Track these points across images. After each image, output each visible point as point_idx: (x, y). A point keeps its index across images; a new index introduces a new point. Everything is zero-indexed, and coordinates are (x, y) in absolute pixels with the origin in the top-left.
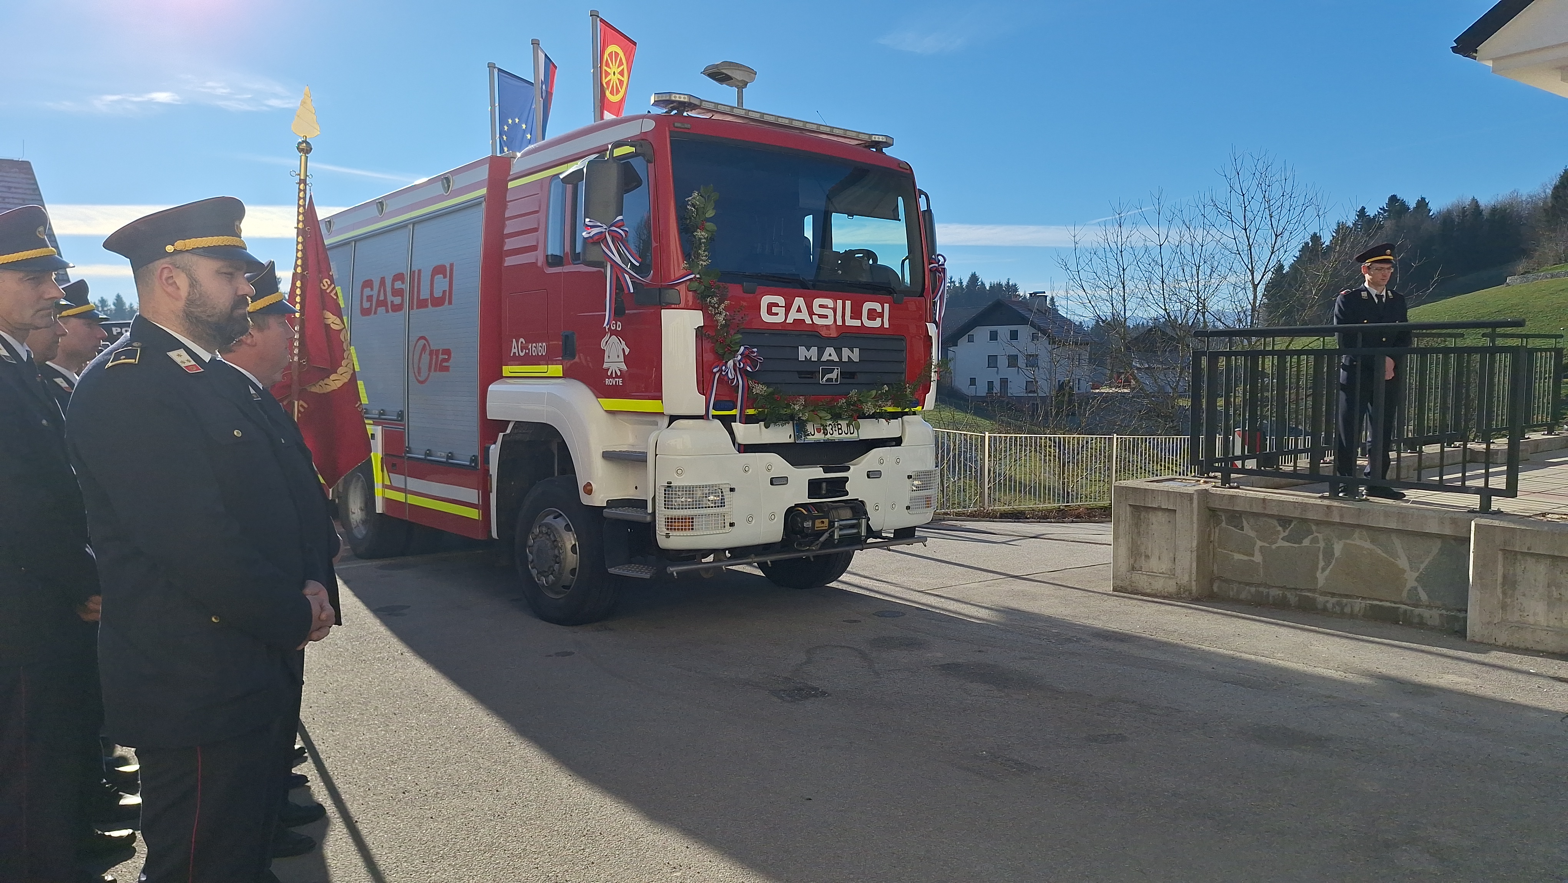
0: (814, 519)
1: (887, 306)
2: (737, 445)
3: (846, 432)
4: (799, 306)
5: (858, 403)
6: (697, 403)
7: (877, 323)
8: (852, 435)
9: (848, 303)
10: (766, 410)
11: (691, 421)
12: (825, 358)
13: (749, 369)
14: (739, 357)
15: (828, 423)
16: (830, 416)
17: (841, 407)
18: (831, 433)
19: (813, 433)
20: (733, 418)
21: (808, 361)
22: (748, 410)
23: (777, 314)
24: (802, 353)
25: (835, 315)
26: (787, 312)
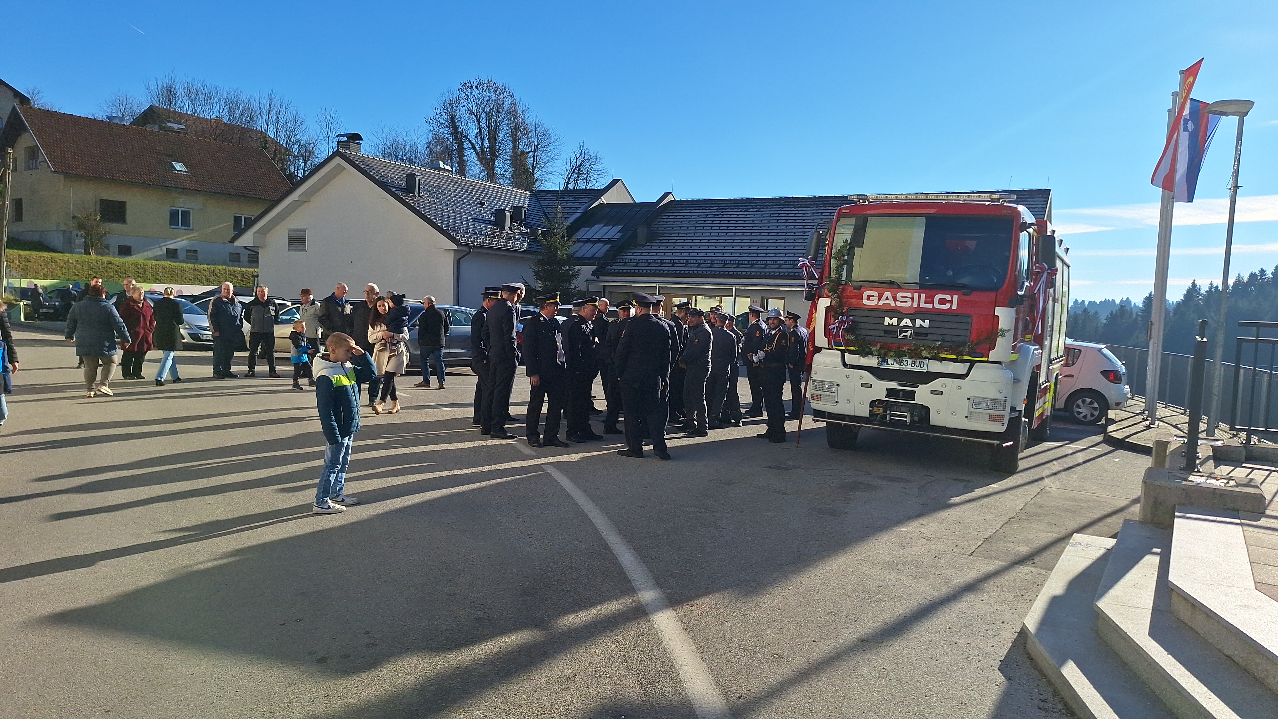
0: (874, 407)
1: (955, 297)
2: (846, 365)
3: (918, 366)
4: (887, 296)
7: (946, 306)
8: (921, 368)
9: (923, 295)
12: (903, 323)
16: (896, 356)
18: (906, 365)
19: (892, 364)
20: (845, 351)
21: (890, 325)
22: (849, 348)
23: (873, 300)
24: (887, 321)
25: (913, 301)
26: (879, 300)
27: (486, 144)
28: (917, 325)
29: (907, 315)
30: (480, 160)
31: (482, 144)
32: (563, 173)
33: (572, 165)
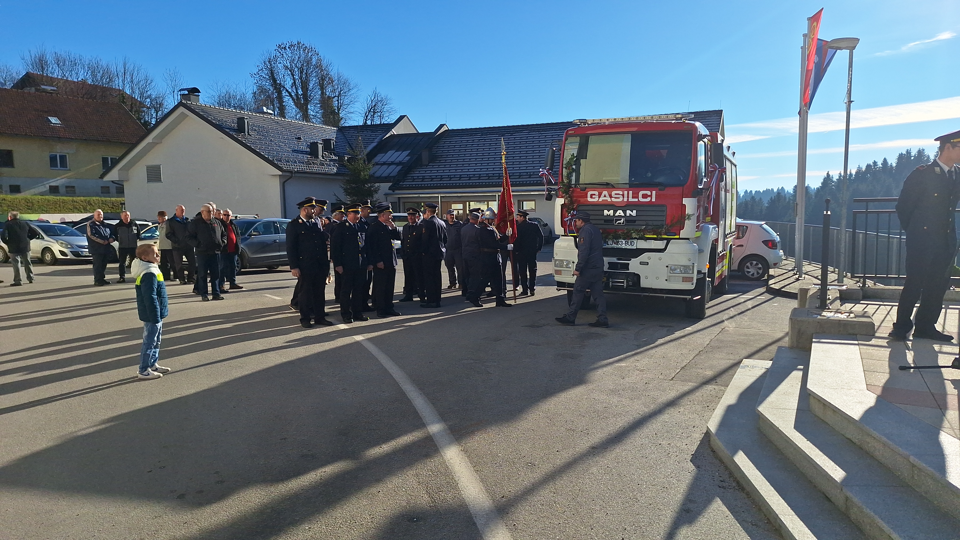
1: (654, 192)
3: (629, 245)
4: (605, 195)
7: (648, 200)
8: (632, 246)
12: (617, 214)
16: (614, 238)
18: (621, 244)
19: (611, 244)
21: (608, 216)
23: (595, 198)
24: (606, 212)
25: (623, 197)
26: (599, 197)
27: (300, 92)
28: (628, 215)
29: (620, 208)
30: (296, 104)
31: (297, 92)
32: (362, 112)
33: (368, 106)
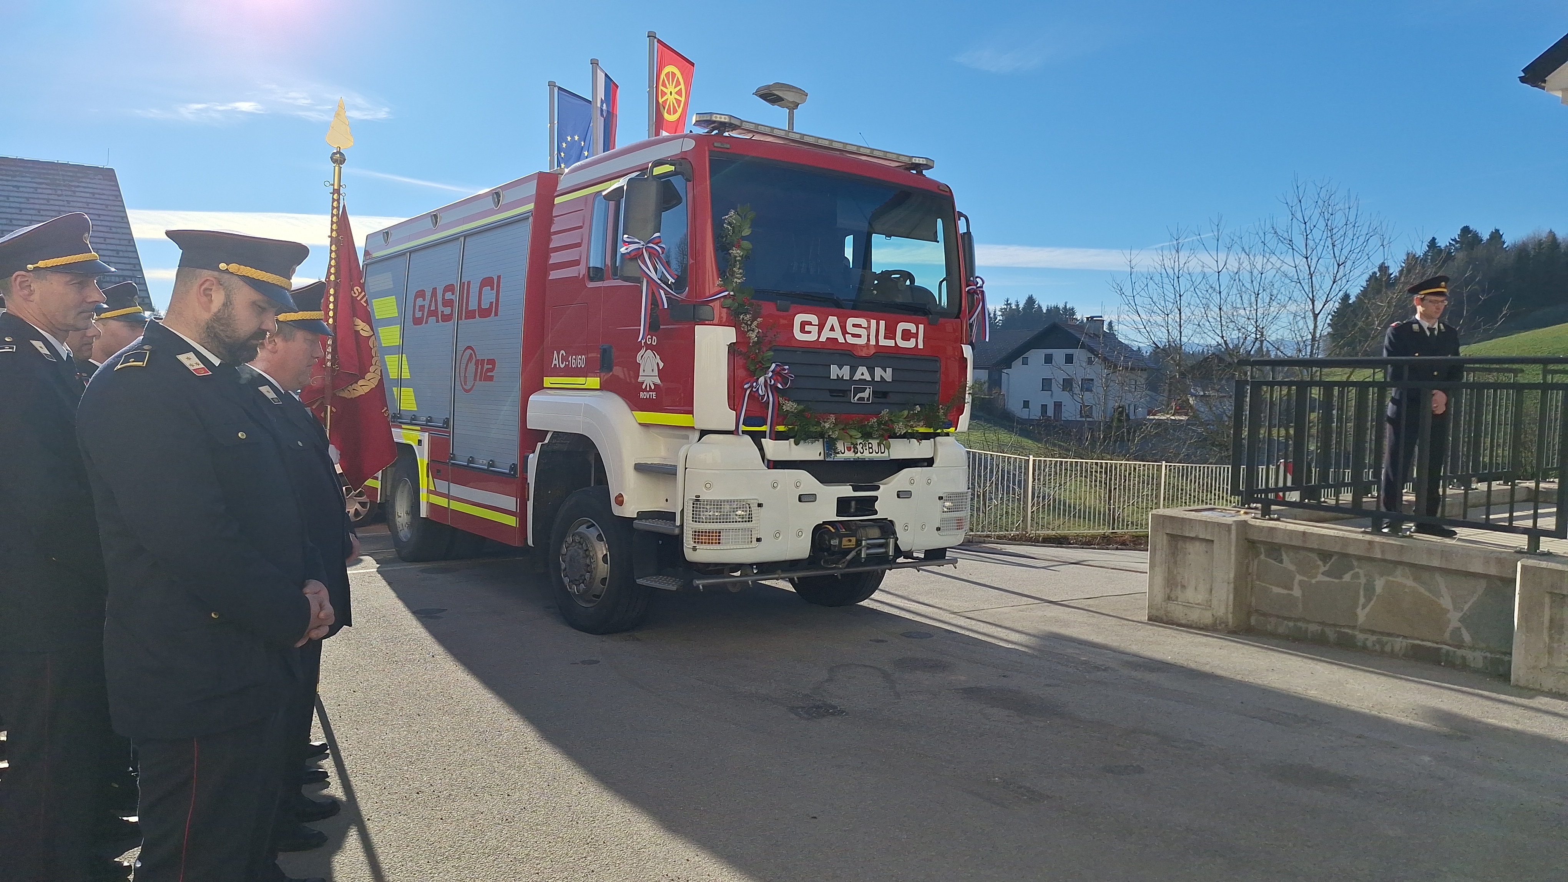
0: (841, 537)
1: (921, 327)
2: (766, 462)
3: (877, 451)
4: (832, 325)
5: (890, 423)
6: (727, 418)
7: (911, 344)
8: (882, 455)
9: (882, 323)
10: (796, 427)
11: (721, 436)
12: (857, 376)
13: (779, 386)
14: (770, 374)
15: (859, 441)
16: (860, 435)
17: (872, 427)
18: (862, 451)
19: (843, 452)
20: (763, 434)
21: (840, 379)
22: (778, 427)
23: (810, 332)
25: (869, 335)
26: (820, 331)
28: (877, 378)
29: (861, 361)
